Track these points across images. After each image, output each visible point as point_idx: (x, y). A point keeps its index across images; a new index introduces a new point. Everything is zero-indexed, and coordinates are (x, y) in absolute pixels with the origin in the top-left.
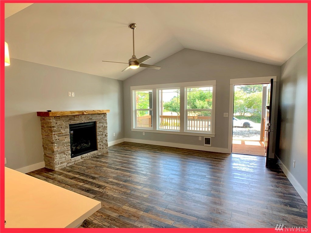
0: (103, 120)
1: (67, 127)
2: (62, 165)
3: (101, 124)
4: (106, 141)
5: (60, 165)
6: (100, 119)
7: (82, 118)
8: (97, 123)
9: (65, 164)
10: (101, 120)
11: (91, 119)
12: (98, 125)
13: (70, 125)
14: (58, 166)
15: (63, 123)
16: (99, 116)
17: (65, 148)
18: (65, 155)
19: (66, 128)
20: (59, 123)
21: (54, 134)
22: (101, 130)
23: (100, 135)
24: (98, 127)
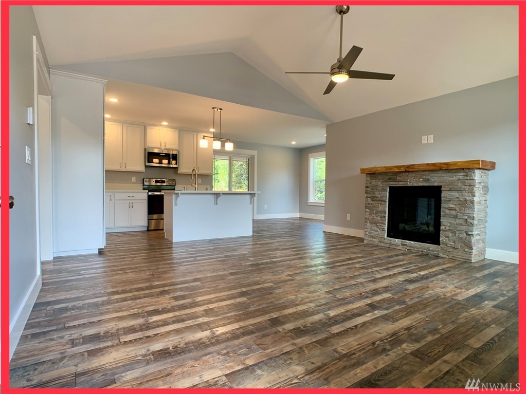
0: (460, 185)
1: (385, 190)
4: (468, 234)
5: (370, 239)
7: (409, 177)
8: (443, 189)
9: (376, 241)
10: (456, 183)
12: (445, 194)
13: (390, 187)
14: (367, 238)
15: (379, 183)
16: (450, 174)
18: (378, 229)
21: (367, 197)
22: (453, 206)
23: (449, 216)
24: (445, 197)
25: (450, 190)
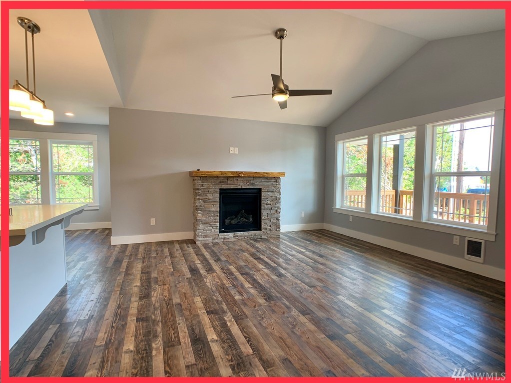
0: (273, 188)
1: (216, 192)
2: (206, 239)
3: (270, 194)
4: (278, 219)
5: (204, 239)
6: (268, 186)
7: (239, 181)
8: (263, 190)
9: (210, 239)
10: (270, 187)
11: (253, 184)
12: (264, 194)
13: (220, 189)
14: (201, 239)
15: (211, 185)
16: (267, 180)
17: (212, 218)
18: (211, 228)
19: (214, 193)
20: (205, 186)
21: (199, 199)
22: (269, 202)
23: (267, 209)
24: (264, 196)
25: (267, 191)
